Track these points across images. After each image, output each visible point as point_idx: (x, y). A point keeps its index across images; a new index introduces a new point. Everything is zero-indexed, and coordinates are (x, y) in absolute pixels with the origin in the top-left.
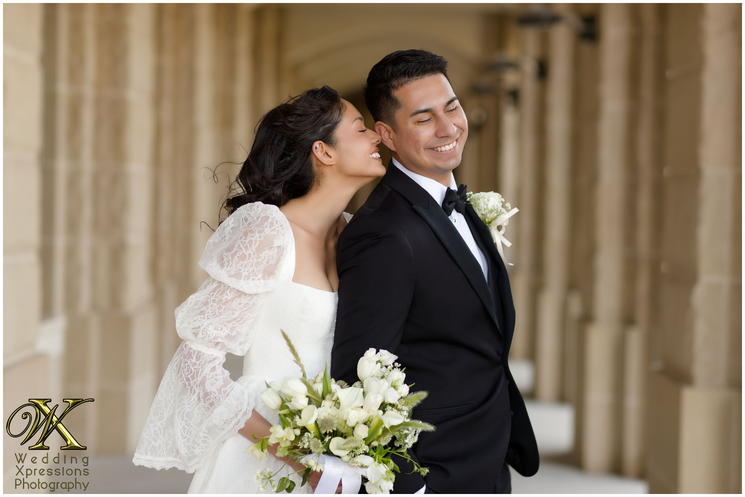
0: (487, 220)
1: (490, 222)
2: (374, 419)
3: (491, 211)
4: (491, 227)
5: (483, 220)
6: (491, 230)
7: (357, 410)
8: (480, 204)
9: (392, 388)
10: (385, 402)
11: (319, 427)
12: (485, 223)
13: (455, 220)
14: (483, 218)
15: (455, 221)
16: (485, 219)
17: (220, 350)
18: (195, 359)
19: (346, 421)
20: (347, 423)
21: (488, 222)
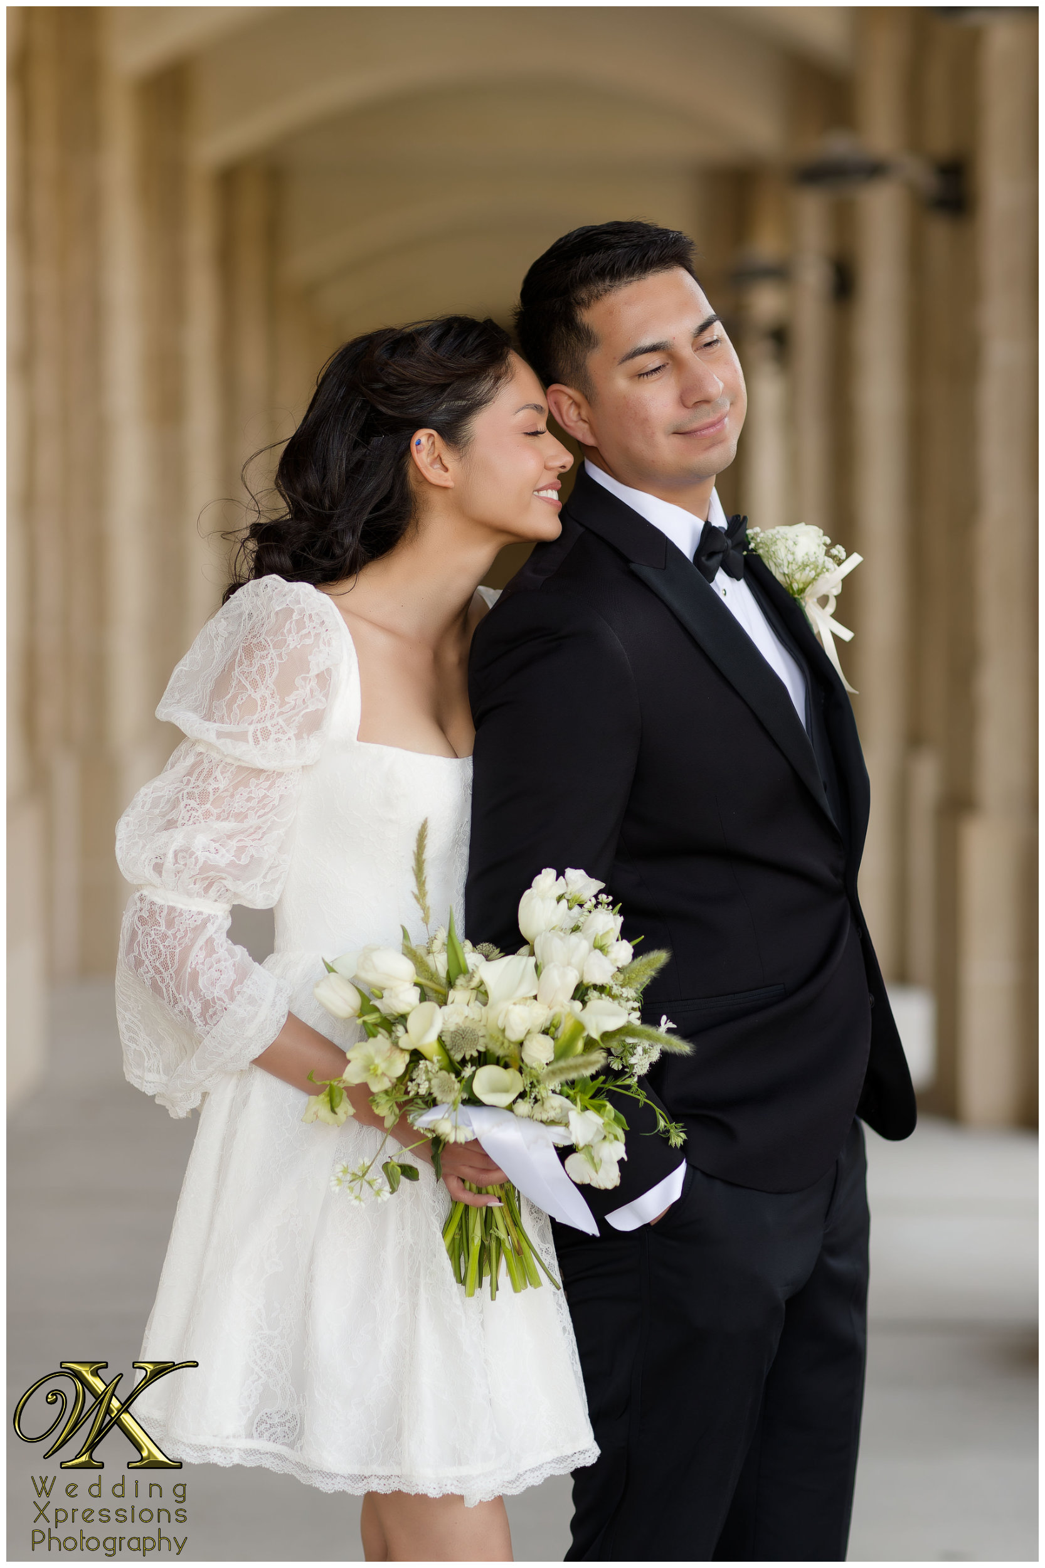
0: (795, 586)
1: (802, 591)
2: (563, 1021)
3: (804, 566)
4: (804, 601)
5: (787, 585)
6: (805, 607)
7: (525, 1005)
8: (779, 551)
9: (597, 951)
10: (585, 982)
11: (448, 1047)
12: (791, 592)
13: (725, 590)
14: (787, 583)
15: (725, 594)
16: (791, 583)
17: (216, 901)
18: (164, 925)
19: (503, 1031)
20: (508, 1033)
21: (798, 590)
